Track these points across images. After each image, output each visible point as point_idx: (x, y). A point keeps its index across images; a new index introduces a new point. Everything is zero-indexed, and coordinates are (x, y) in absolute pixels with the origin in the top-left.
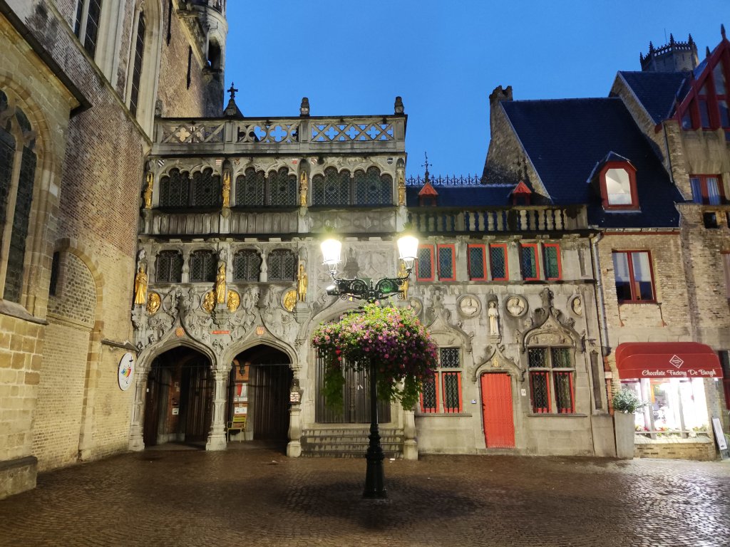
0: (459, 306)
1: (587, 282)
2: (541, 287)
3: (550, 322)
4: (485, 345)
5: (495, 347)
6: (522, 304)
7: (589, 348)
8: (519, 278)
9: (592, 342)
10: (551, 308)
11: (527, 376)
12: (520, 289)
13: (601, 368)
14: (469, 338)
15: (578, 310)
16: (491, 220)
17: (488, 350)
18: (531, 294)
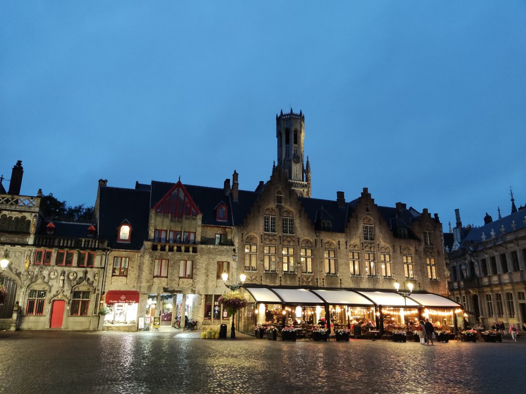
0: (49, 275)
1: (101, 268)
2: (84, 269)
3: (85, 282)
4: (57, 290)
5: (60, 291)
6: (75, 275)
7: (97, 292)
8: (76, 265)
9: (98, 290)
10: (86, 276)
11: (71, 302)
12: (75, 269)
13: (99, 299)
14: (50, 287)
15: (96, 278)
16: (69, 242)
17: (57, 292)
18: (79, 271)
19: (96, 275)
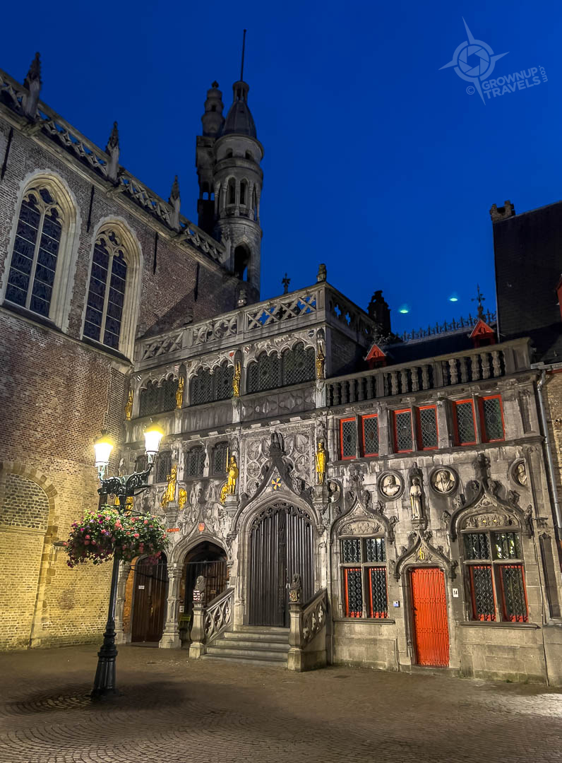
3: (487, 498)
4: (408, 533)
5: (418, 533)
7: (538, 530)
8: (448, 444)
9: (541, 522)
10: (485, 478)
11: (459, 571)
12: (447, 459)
13: (555, 557)
14: (391, 524)
17: (411, 538)
18: (462, 464)
19: (521, 469)
